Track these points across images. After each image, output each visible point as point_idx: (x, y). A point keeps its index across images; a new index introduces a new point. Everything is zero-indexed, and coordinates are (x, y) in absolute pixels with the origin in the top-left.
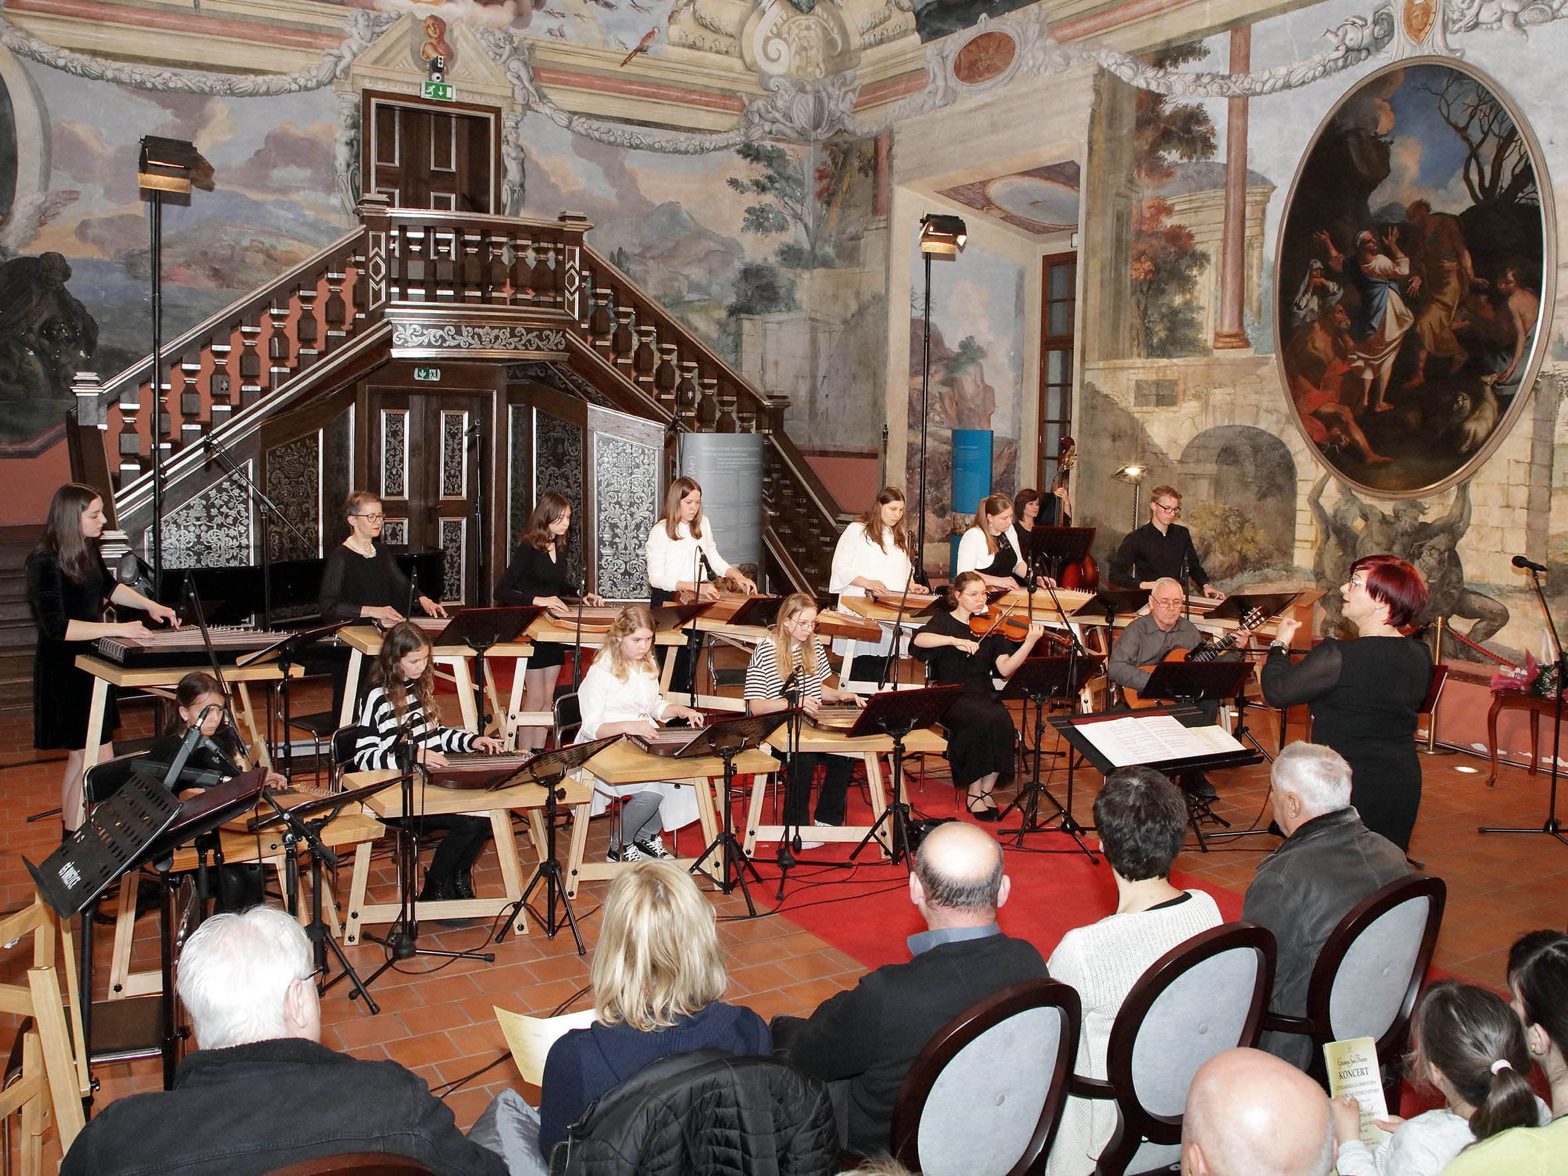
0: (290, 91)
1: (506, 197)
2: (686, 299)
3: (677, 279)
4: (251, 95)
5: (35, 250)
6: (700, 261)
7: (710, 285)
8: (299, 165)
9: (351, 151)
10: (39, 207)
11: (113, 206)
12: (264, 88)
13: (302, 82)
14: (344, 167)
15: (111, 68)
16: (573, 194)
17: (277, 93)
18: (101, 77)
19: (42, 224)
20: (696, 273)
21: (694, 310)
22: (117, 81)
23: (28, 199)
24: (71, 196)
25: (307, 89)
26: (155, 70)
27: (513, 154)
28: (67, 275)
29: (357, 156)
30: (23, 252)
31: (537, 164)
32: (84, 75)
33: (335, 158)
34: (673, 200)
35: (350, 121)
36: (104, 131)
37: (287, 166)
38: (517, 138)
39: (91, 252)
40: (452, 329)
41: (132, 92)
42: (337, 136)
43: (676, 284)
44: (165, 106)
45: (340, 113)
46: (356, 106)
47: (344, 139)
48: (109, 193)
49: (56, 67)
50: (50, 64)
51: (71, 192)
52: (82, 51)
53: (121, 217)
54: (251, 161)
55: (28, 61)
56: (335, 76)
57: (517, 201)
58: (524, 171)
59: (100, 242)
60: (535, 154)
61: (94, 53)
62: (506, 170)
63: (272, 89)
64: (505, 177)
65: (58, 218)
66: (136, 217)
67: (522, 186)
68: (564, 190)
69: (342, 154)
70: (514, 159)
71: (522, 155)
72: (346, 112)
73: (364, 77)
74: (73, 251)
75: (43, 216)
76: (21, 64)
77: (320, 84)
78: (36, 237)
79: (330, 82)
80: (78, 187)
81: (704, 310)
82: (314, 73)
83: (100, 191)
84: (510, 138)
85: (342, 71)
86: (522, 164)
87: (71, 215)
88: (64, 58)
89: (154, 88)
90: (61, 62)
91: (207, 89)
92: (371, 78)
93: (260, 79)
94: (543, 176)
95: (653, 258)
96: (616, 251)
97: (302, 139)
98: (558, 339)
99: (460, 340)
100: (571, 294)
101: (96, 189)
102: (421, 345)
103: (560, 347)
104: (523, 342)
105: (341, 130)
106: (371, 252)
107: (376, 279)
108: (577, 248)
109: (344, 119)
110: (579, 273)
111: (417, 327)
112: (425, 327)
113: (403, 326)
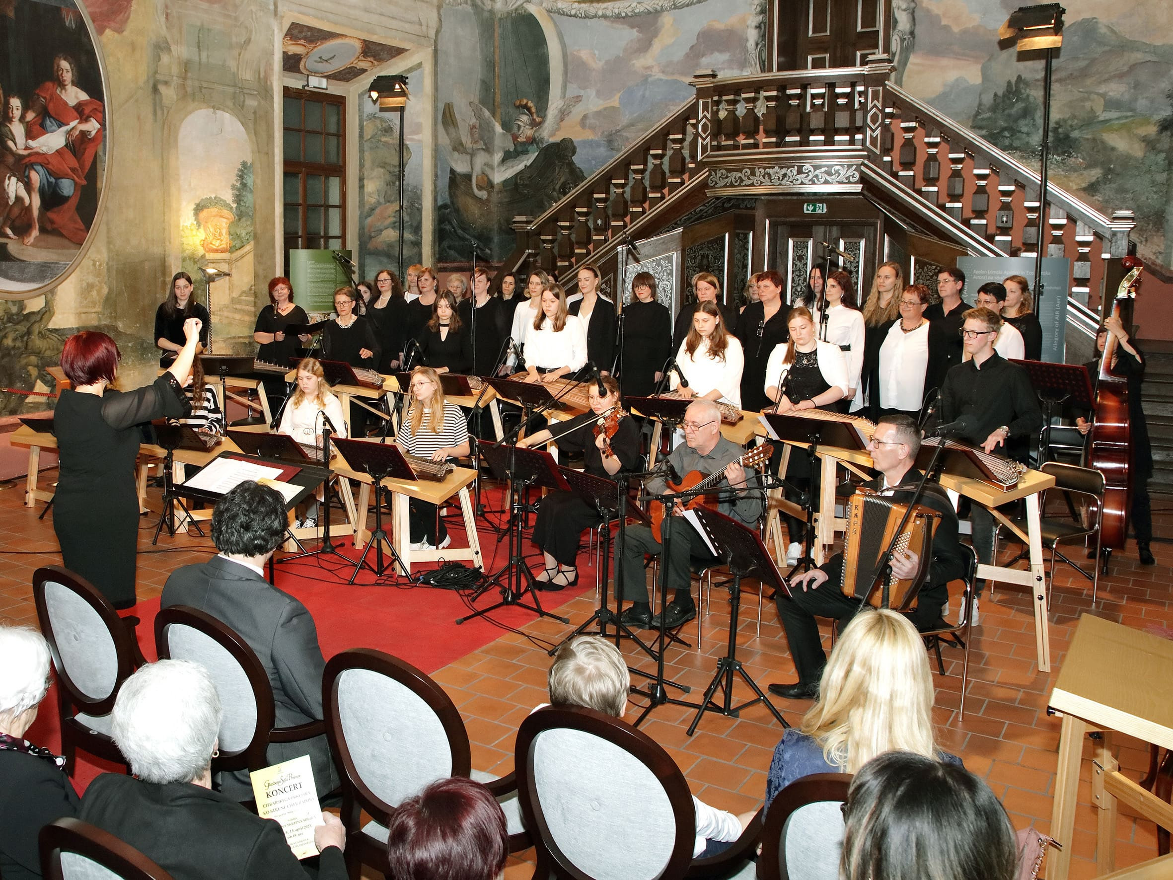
1: (895, 45)
2: (1101, 118)
3: (1088, 99)
4: (688, 5)
5: (557, 139)
6: (1121, 76)
7: (1136, 100)
8: (720, 51)
9: (759, 32)
10: (561, 109)
11: (601, 102)
14: (754, 46)
15: (600, 7)
16: (965, 32)
17: (705, 0)
18: (595, 16)
19: (562, 120)
20: (1116, 90)
21: (1111, 130)
22: (605, 17)
23: (554, 106)
24: (578, 99)
26: (627, 3)
27: (904, 6)
28: (574, 153)
29: (764, 36)
30: (552, 140)
31: (928, 11)
32: (586, 17)
33: (747, 40)
34: (1087, 15)
35: (759, 9)
36: (596, 52)
37: (712, 53)
39: (588, 135)
40: (748, 170)
41: (613, 22)
42: (749, 23)
43: (1088, 105)
44: (632, 27)
45: (751, 4)
47: (754, 24)
48: (600, 93)
50: (567, 15)
51: (578, 97)
52: (584, 2)
53: (605, 109)
54: (687, 55)
55: (555, 16)
57: (907, 48)
58: (914, 19)
59: (592, 128)
62: (896, 22)
64: (894, 28)
65: (571, 115)
66: (613, 108)
67: (912, 33)
68: (956, 29)
69: (752, 35)
70: (905, 10)
71: (913, 5)
72: (756, 2)
74: (578, 136)
75: (563, 115)
76: (552, 18)
78: (557, 130)
80: (582, 93)
81: (1125, 129)
83: (594, 93)
86: (913, 14)
87: (578, 112)
88: (575, 6)
89: (626, 16)
90: (573, 12)
91: (659, 8)
94: (933, 20)
96: (1013, 80)
97: (723, 31)
98: (850, 173)
99: (754, 179)
100: (873, 131)
101: (592, 92)
102: (725, 186)
103: (852, 180)
104: (810, 178)
105: (751, 18)
106: (701, 116)
107: (704, 136)
108: (881, 89)
109: (754, 8)
110: (882, 111)
111: (724, 171)
112: (729, 171)
113: (715, 171)
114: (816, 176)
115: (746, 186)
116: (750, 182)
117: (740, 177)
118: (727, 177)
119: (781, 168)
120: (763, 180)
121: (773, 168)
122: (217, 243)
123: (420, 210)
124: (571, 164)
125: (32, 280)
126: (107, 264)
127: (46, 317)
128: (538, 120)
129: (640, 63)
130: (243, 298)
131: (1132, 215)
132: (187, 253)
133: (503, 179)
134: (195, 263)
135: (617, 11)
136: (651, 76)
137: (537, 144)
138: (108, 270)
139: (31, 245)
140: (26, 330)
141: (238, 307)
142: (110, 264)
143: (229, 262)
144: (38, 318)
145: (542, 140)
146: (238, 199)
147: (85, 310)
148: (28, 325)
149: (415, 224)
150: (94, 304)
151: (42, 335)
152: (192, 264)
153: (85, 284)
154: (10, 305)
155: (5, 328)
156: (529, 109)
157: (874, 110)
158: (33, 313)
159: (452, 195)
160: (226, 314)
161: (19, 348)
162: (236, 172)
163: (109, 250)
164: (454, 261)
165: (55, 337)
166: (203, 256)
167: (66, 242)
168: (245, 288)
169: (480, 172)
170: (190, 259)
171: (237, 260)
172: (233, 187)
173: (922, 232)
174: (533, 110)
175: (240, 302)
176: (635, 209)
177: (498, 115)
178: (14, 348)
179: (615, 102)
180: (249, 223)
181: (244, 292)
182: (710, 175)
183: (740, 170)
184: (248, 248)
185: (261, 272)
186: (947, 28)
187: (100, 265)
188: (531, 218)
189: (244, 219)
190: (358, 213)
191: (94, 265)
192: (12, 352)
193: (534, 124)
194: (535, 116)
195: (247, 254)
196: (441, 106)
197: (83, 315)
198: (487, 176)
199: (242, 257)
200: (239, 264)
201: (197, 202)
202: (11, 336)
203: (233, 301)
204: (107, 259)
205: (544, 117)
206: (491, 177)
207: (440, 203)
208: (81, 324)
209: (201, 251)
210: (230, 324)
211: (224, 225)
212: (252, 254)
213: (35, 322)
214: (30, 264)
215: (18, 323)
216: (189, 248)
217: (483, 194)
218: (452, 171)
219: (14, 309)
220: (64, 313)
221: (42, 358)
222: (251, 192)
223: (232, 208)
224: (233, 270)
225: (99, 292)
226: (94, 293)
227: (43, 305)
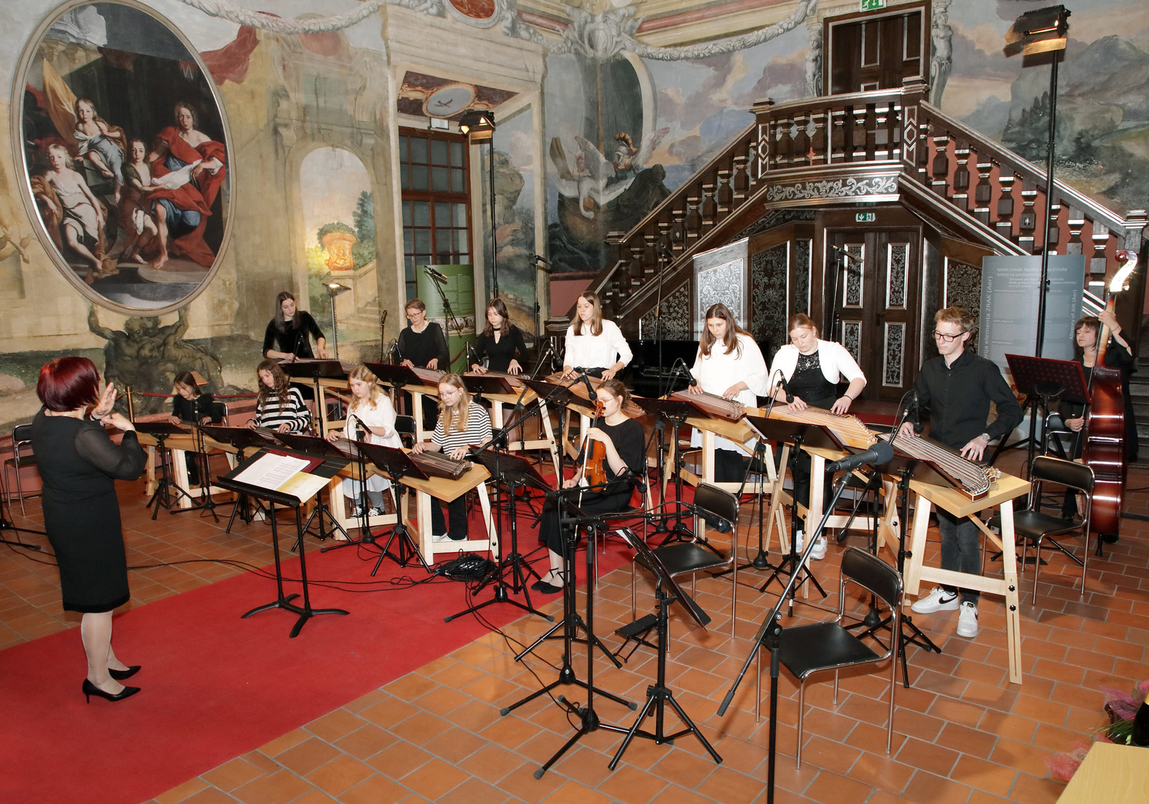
0: (778, 34)
1: (934, 71)
2: (1120, 128)
3: (1108, 110)
4: (755, 44)
5: (649, 165)
6: (1139, 88)
8: (784, 83)
9: (816, 65)
10: (653, 140)
11: (685, 132)
12: (763, 38)
13: (785, 26)
14: (811, 77)
15: (682, 51)
16: (997, 54)
17: (769, 39)
18: (678, 59)
19: (654, 149)
20: (1135, 101)
21: (1128, 138)
22: (687, 58)
23: (647, 137)
24: (666, 131)
25: (788, 30)
26: (703, 45)
27: (942, 34)
28: (664, 177)
29: (820, 68)
30: (646, 167)
31: (963, 37)
32: (672, 59)
33: (806, 72)
34: (1108, 34)
35: (815, 44)
36: (680, 89)
37: (777, 85)
38: (946, 21)
39: (675, 161)
40: (800, 185)
41: (693, 63)
42: (807, 57)
43: (1108, 116)
44: (709, 66)
45: (809, 41)
46: (820, 32)
47: (811, 58)
48: (683, 125)
49: (658, 59)
50: (655, 59)
51: (666, 129)
52: (670, 46)
53: (688, 138)
54: (756, 88)
55: (646, 60)
56: (806, 15)
57: (945, 72)
58: (951, 46)
59: (678, 155)
60: (962, 29)
61: (675, 45)
62: (935, 49)
63: (768, 36)
64: (934, 55)
65: (660, 145)
66: (695, 137)
67: (949, 59)
68: (988, 53)
69: (810, 68)
70: (943, 38)
71: (950, 33)
72: (813, 38)
73: (825, 9)
74: (667, 162)
75: (654, 144)
76: (643, 62)
77: (797, 24)
78: (650, 157)
79: (803, 21)
80: (669, 125)
82: (792, 18)
83: (679, 125)
84: (939, 22)
85: (811, 10)
86: (950, 41)
87: (666, 141)
88: (662, 53)
89: (705, 56)
90: (660, 56)
91: (731, 48)
92: (830, 8)
93: (760, 32)
94: (968, 46)
95: (1082, 95)
96: (1040, 97)
97: (785, 65)
98: (888, 184)
99: (805, 193)
100: (910, 146)
101: (677, 125)
102: (781, 200)
103: (890, 190)
104: (853, 189)
105: (809, 52)
106: (760, 138)
107: (763, 156)
108: (916, 107)
109: (812, 44)
110: (917, 128)
111: (779, 187)
112: (784, 186)
113: (772, 187)
114: (859, 188)
115: (798, 199)
116: (801, 195)
117: (793, 192)
118: (782, 192)
119: (828, 182)
120: (812, 193)
121: (821, 182)
122: (342, 262)
123: (533, 229)
124: (662, 187)
125: (164, 298)
126: (237, 283)
127: (180, 330)
128: (634, 150)
129: (716, 97)
130: (368, 308)
131: (1145, 214)
132: (313, 271)
133: (607, 201)
134: (321, 279)
135: (696, 53)
136: (725, 107)
137: (634, 171)
138: (238, 288)
139: (162, 269)
140: (161, 341)
141: (363, 315)
142: (240, 282)
143: (353, 278)
144: (173, 331)
145: (637, 167)
146: (360, 224)
147: (220, 322)
148: (163, 337)
149: (529, 241)
150: (226, 317)
151: (177, 345)
152: (318, 280)
153: (216, 301)
154: (145, 321)
155: (141, 341)
156: (627, 141)
157: (910, 127)
158: (168, 327)
159: (561, 216)
160: (352, 322)
161: (156, 357)
162: (357, 201)
163: (238, 271)
164: (565, 271)
165: (190, 347)
166: (328, 274)
167: (195, 265)
168: (370, 300)
169: (586, 196)
170: (316, 276)
171: (360, 276)
172: (355, 214)
173: (954, 235)
174: (630, 142)
175: (365, 312)
176: (707, 223)
177: (602, 147)
178: (151, 357)
179: (696, 131)
180: (371, 244)
181: (368, 304)
182: (768, 190)
183: (793, 185)
184: (370, 265)
185: (384, 286)
186: (980, 52)
187: (230, 284)
188: (622, 233)
189: (365, 241)
190: (482, 233)
191: (224, 284)
192: (150, 361)
193: (631, 154)
194: (632, 147)
195: (370, 270)
196: (549, 141)
197: (216, 327)
198: (593, 199)
199: (366, 273)
200: (363, 279)
201: (321, 227)
202: (148, 347)
203: (359, 310)
204: (236, 279)
205: (639, 148)
206: (597, 200)
207: (550, 222)
208: (215, 335)
209: (326, 269)
210: (357, 330)
211: (347, 246)
212: (375, 271)
213: (171, 334)
214: (161, 284)
215: (154, 336)
216: (315, 267)
217: (590, 215)
218: (561, 196)
219: (150, 325)
220: (197, 326)
221: (179, 365)
222: (372, 217)
223: (354, 232)
224: (358, 285)
225: (230, 307)
226: (226, 308)
227: (177, 319)
